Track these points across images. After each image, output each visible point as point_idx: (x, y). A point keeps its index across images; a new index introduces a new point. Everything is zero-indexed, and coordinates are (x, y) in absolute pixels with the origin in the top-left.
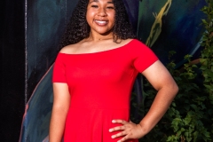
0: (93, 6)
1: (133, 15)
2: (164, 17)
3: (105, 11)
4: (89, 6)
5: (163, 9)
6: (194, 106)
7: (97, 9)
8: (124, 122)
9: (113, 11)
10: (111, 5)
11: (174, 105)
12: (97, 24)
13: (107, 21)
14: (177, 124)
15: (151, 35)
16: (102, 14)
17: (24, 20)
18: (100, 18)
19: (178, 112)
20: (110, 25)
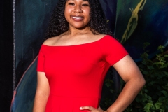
0: (70, 4)
1: (112, 10)
2: (140, 13)
3: (80, 8)
4: (67, 4)
5: (139, 5)
6: (164, 92)
7: (73, 6)
8: (91, 108)
9: (88, 7)
10: (86, 3)
11: (146, 91)
12: (74, 19)
13: (83, 17)
14: (149, 108)
15: (128, 28)
16: (77, 11)
17: (12, 16)
18: (76, 14)
19: (150, 98)
20: (85, 20)
